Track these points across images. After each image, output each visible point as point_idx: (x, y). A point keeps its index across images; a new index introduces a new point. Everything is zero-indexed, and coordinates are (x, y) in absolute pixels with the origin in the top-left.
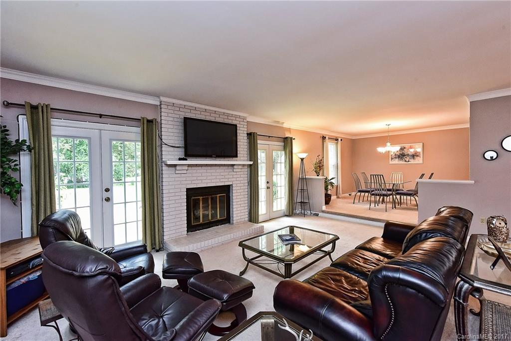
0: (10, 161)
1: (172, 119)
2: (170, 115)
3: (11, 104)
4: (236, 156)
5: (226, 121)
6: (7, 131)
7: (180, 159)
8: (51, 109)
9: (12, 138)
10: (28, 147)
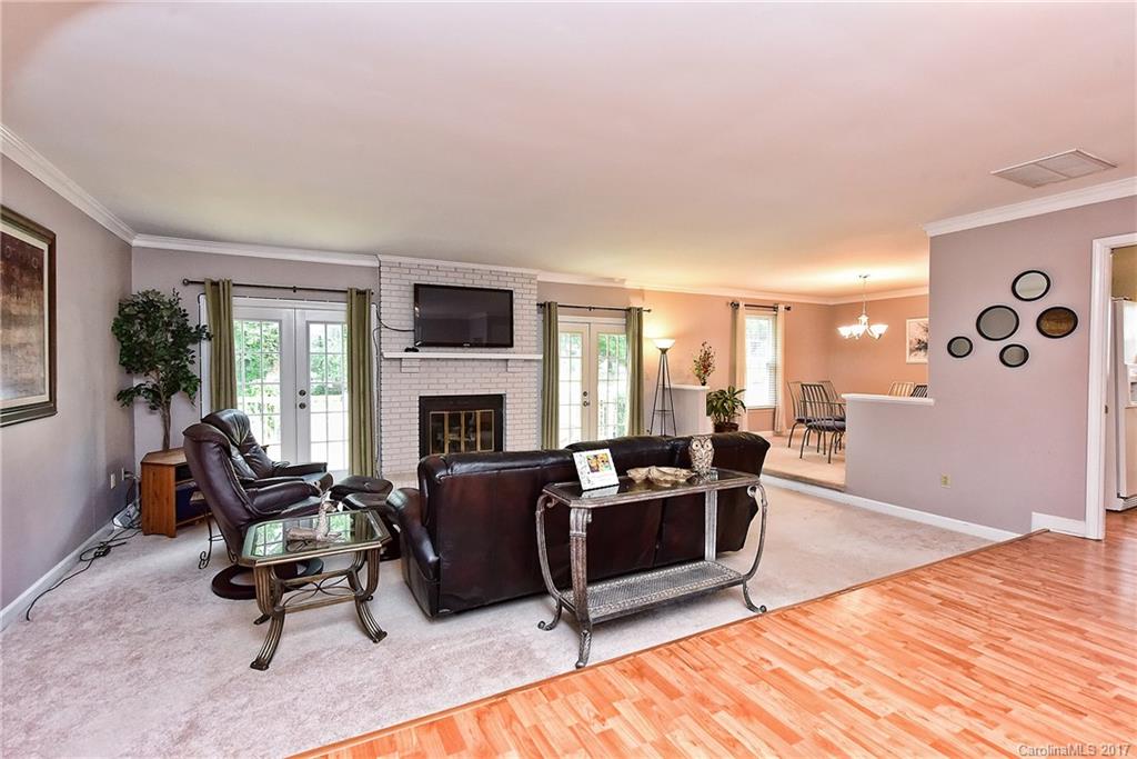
0: (188, 351)
1: (397, 288)
2: (393, 282)
3: (192, 282)
4: (511, 345)
5: (495, 286)
6: (187, 315)
7: (407, 350)
8: (234, 285)
9: (192, 324)
10: (208, 334)
